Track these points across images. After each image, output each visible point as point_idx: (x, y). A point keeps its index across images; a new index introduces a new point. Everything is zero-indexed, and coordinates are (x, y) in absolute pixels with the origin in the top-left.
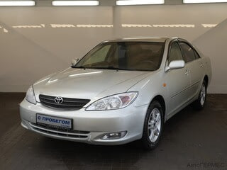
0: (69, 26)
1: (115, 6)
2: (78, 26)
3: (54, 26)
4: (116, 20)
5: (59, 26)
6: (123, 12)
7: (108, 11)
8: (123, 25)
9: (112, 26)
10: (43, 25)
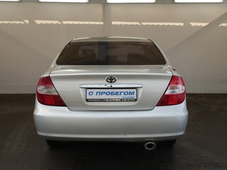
0: (55, 22)
1: (105, 4)
2: (65, 22)
3: (38, 22)
4: (106, 17)
8: (113, 23)
9: (102, 23)
10: (27, 22)
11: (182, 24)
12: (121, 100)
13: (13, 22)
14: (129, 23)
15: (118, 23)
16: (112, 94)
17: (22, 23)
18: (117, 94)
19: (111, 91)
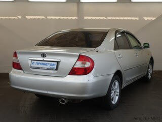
0: (41, 17)
1: (79, 3)
2: (48, 17)
3: (28, 17)
4: (80, 13)
5: (33, 17)
6: (85, 8)
7: (73, 7)
8: (85, 18)
9: (77, 18)
10: (20, 17)
11: (137, 19)
12: (48, 69)
13: (9, 18)
14: (97, 18)
15: (90, 18)
16: (44, 64)
17: (16, 18)
18: (46, 65)
19: (43, 62)
